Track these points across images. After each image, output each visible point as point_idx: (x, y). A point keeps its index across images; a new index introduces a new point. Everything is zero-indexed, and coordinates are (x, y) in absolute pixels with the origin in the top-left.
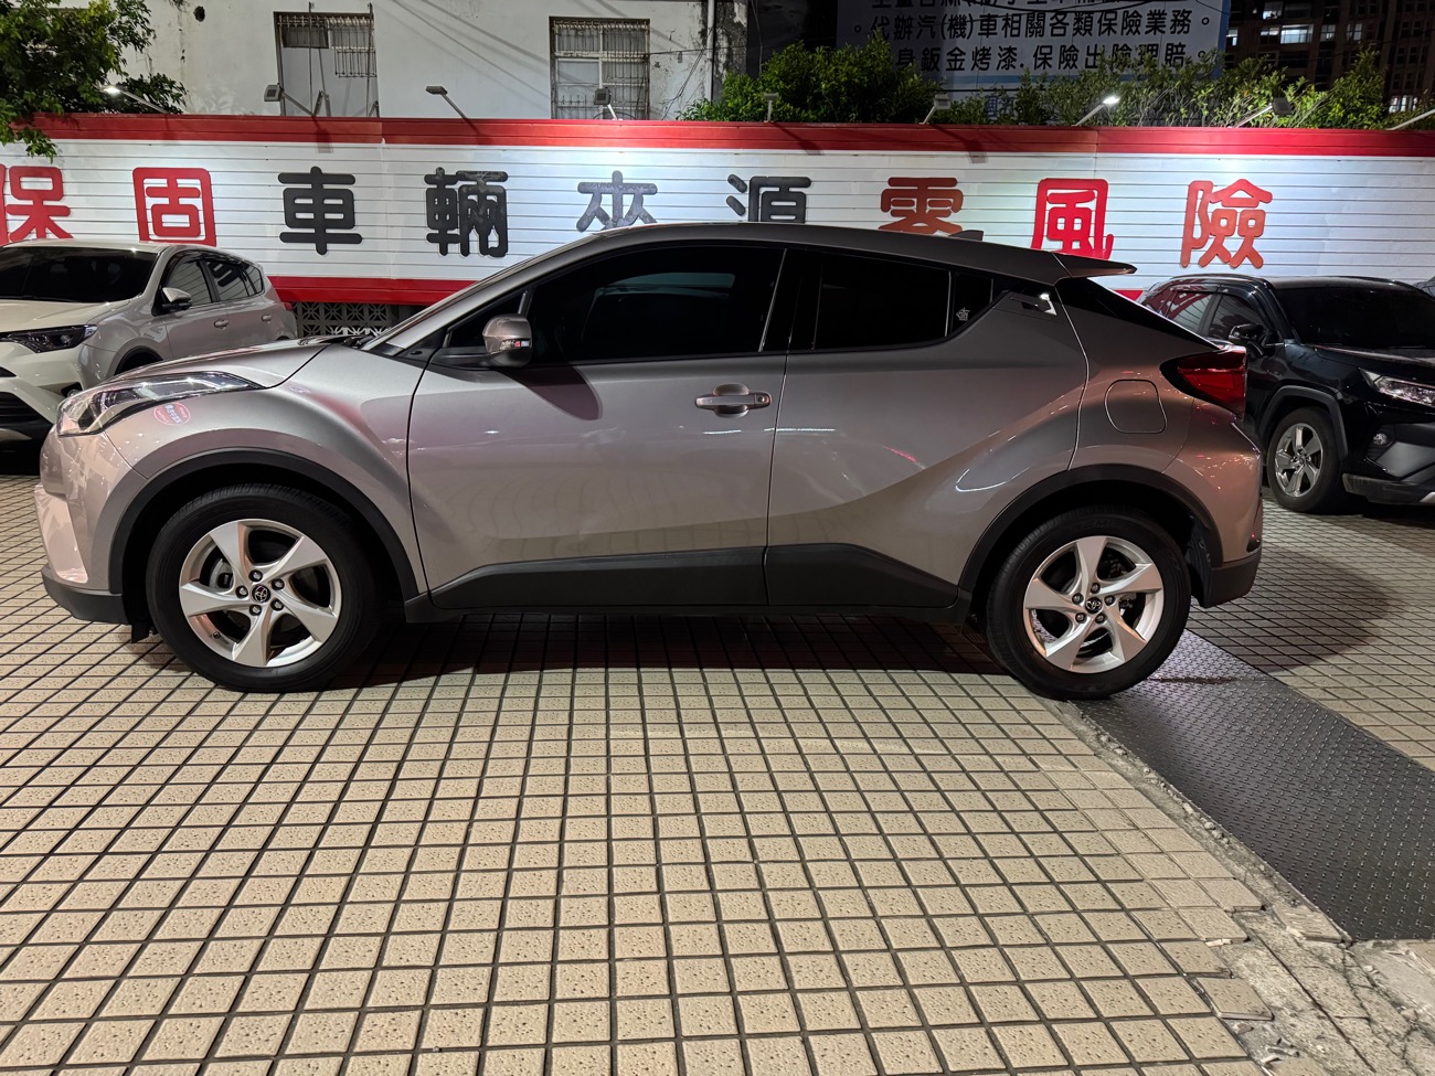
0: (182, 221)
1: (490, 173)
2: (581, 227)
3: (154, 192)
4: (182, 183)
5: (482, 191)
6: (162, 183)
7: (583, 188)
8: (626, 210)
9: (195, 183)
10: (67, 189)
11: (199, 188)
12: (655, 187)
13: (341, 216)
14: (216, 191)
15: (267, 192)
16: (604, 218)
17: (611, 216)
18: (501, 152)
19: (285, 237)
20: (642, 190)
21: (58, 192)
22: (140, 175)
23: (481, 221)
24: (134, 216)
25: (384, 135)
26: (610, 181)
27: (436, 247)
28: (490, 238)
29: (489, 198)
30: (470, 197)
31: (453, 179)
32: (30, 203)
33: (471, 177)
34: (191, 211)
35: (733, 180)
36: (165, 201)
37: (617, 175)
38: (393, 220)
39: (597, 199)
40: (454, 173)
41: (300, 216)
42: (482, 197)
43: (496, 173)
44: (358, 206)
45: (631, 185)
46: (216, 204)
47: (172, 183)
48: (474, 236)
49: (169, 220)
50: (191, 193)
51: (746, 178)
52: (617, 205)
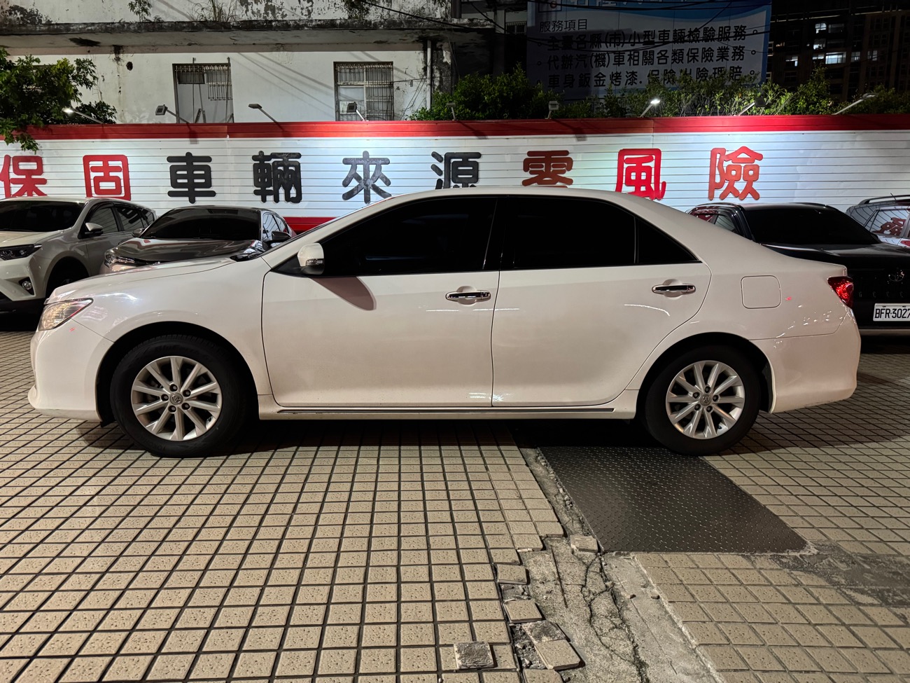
0: (111, 185)
1: (290, 154)
2: (345, 184)
3: (95, 169)
4: (111, 163)
5: (286, 164)
6: (100, 164)
7: (346, 162)
8: (371, 174)
9: (119, 164)
10: (45, 168)
11: (121, 166)
12: (388, 160)
13: (203, 181)
14: (131, 168)
15: (161, 168)
16: (358, 178)
17: (363, 178)
18: (297, 141)
19: (171, 194)
20: (380, 162)
21: (40, 171)
22: (87, 159)
23: (286, 181)
24: (83, 183)
25: (228, 133)
26: (362, 157)
27: (259, 198)
28: (291, 192)
29: (290, 168)
30: (279, 168)
31: (269, 158)
32: (24, 177)
33: (280, 156)
34: (116, 180)
35: (435, 155)
36: (101, 174)
37: (366, 153)
38: (234, 182)
39: (354, 167)
40: (269, 154)
41: (179, 181)
42: (286, 168)
43: (294, 154)
44: (213, 175)
45: (374, 159)
46: (131, 175)
47: (106, 164)
48: (282, 191)
49: (104, 185)
50: (117, 169)
51: (442, 154)
52: (366, 171)
